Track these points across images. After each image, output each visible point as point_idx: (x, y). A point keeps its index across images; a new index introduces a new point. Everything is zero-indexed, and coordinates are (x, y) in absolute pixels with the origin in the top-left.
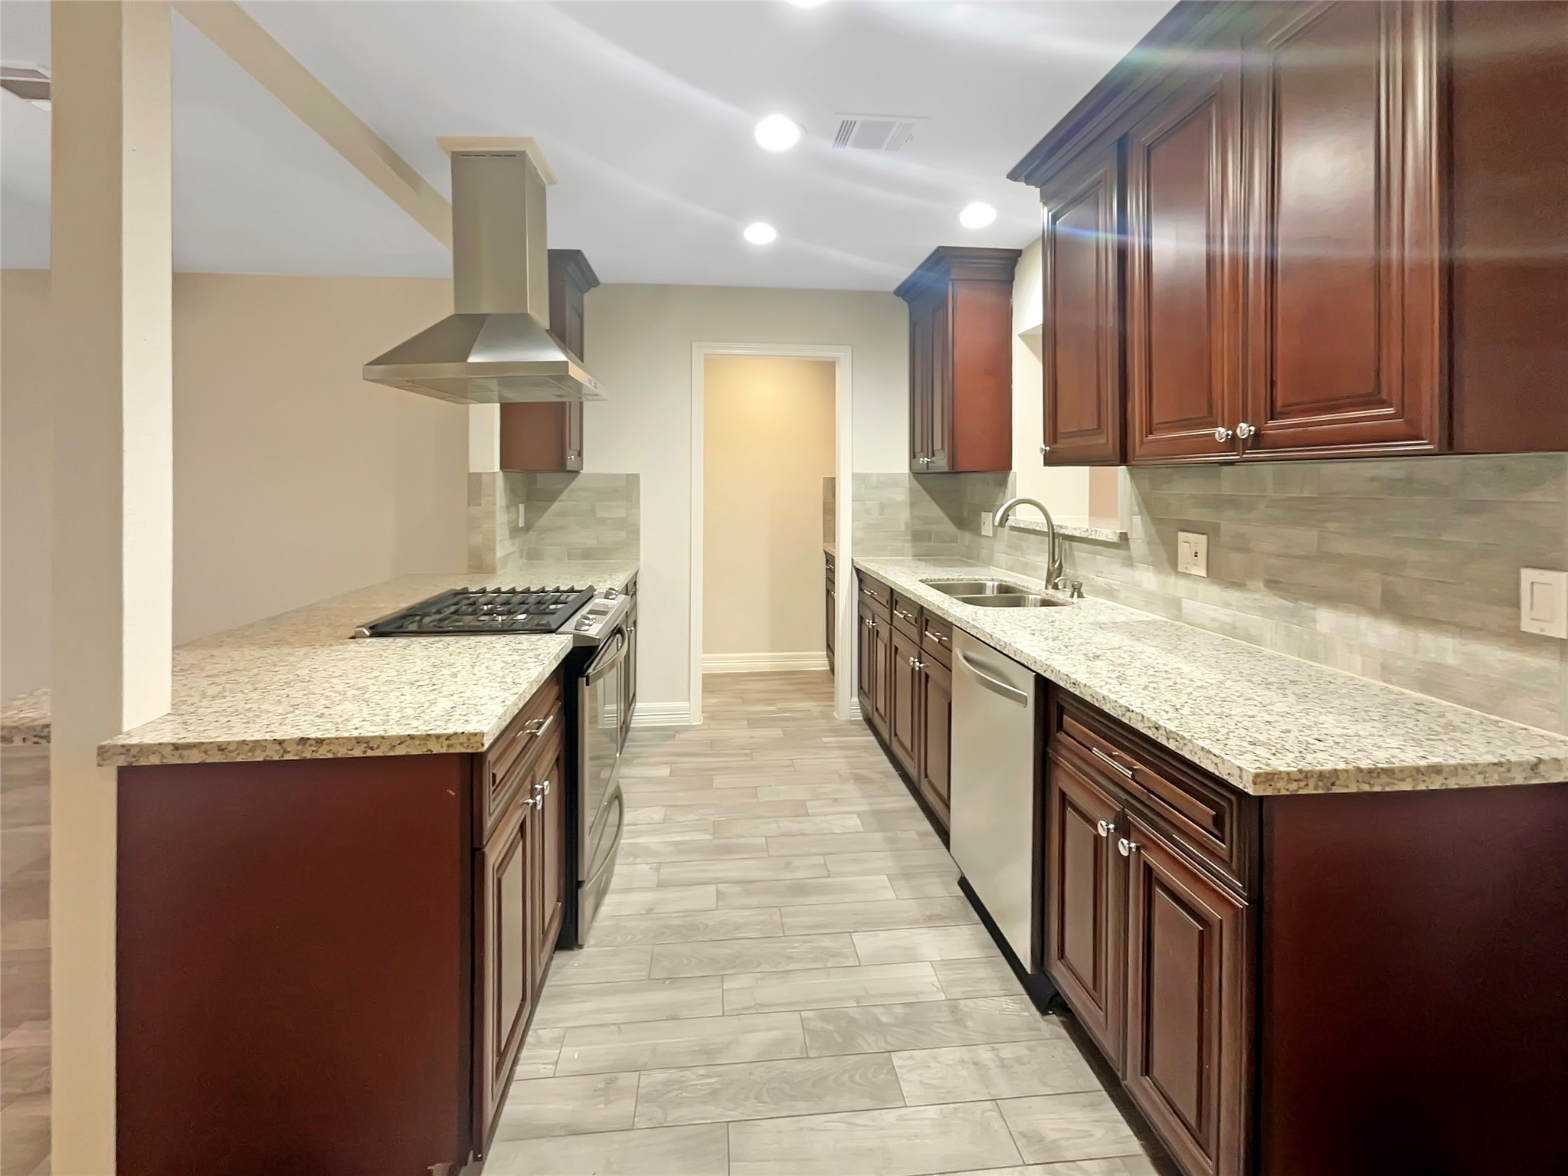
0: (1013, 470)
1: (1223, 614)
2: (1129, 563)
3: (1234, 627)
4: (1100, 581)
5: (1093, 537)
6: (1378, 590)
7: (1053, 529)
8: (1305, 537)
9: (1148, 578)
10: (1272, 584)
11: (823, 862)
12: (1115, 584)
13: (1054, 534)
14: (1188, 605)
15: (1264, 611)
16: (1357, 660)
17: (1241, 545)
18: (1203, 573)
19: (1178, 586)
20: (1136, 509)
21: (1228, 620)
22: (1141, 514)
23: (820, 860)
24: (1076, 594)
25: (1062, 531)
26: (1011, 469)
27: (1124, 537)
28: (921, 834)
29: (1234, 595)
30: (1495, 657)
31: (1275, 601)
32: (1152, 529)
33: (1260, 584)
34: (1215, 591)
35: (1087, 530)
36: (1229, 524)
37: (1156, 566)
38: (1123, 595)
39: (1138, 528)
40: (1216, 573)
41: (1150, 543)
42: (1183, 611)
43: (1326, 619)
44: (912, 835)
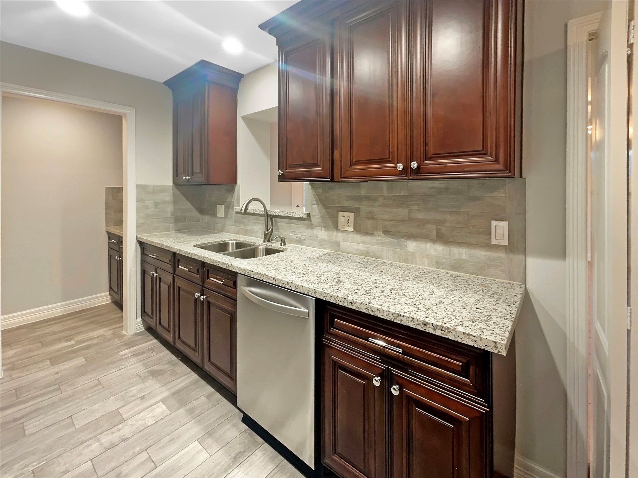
0: (238, 184)
1: (361, 247)
2: (311, 227)
3: (367, 252)
4: (294, 236)
5: (291, 216)
6: (434, 232)
7: (267, 213)
8: (403, 212)
9: (322, 234)
10: (386, 232)
11: (148, 456)
12: (302, 236)
13: (267, 215)
14: (343, 244)
15: (383, 244)
16: (426, 261)
17: (371, 217)
18: (352, 229)
19: (338, 236)
20: (315, 202)
21: (365, 249)
22: (317, 204)
23: (144, 455)
24: (283, 244)
25: (272, 214)
26: (237, 183)
27: (309, 215)
28: (208, 397)
29: (367, 238)
30: (481, 254)
31: (388, 240)
32: (324, 211)
33: (381, 233)
34: (358, 237)
35: (288, 213)
36: (365, 208)
37: (326, 228)
38: (307, 242)
39: (316, 211)
40: (358, 229)
41: (322, 217)
42: (341, 247)
43: (412, 246)
44: (203, 399)
